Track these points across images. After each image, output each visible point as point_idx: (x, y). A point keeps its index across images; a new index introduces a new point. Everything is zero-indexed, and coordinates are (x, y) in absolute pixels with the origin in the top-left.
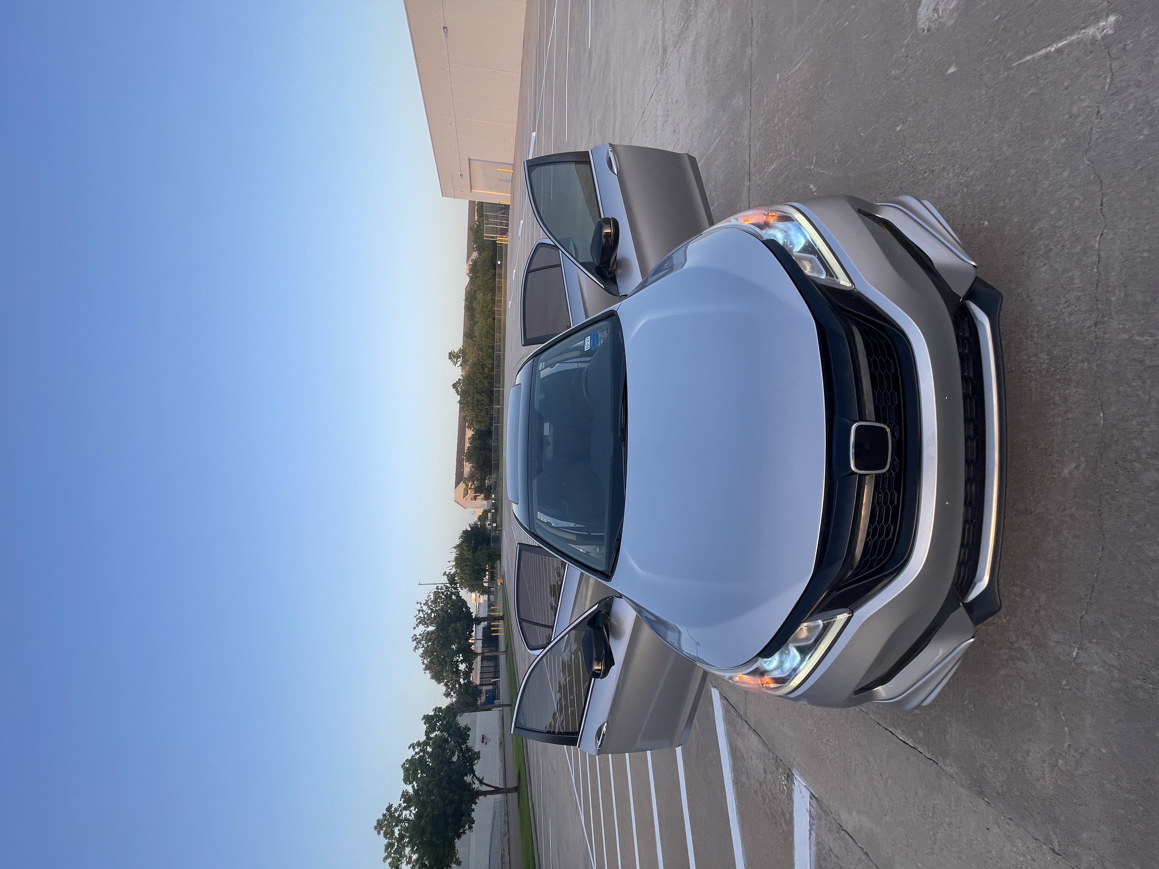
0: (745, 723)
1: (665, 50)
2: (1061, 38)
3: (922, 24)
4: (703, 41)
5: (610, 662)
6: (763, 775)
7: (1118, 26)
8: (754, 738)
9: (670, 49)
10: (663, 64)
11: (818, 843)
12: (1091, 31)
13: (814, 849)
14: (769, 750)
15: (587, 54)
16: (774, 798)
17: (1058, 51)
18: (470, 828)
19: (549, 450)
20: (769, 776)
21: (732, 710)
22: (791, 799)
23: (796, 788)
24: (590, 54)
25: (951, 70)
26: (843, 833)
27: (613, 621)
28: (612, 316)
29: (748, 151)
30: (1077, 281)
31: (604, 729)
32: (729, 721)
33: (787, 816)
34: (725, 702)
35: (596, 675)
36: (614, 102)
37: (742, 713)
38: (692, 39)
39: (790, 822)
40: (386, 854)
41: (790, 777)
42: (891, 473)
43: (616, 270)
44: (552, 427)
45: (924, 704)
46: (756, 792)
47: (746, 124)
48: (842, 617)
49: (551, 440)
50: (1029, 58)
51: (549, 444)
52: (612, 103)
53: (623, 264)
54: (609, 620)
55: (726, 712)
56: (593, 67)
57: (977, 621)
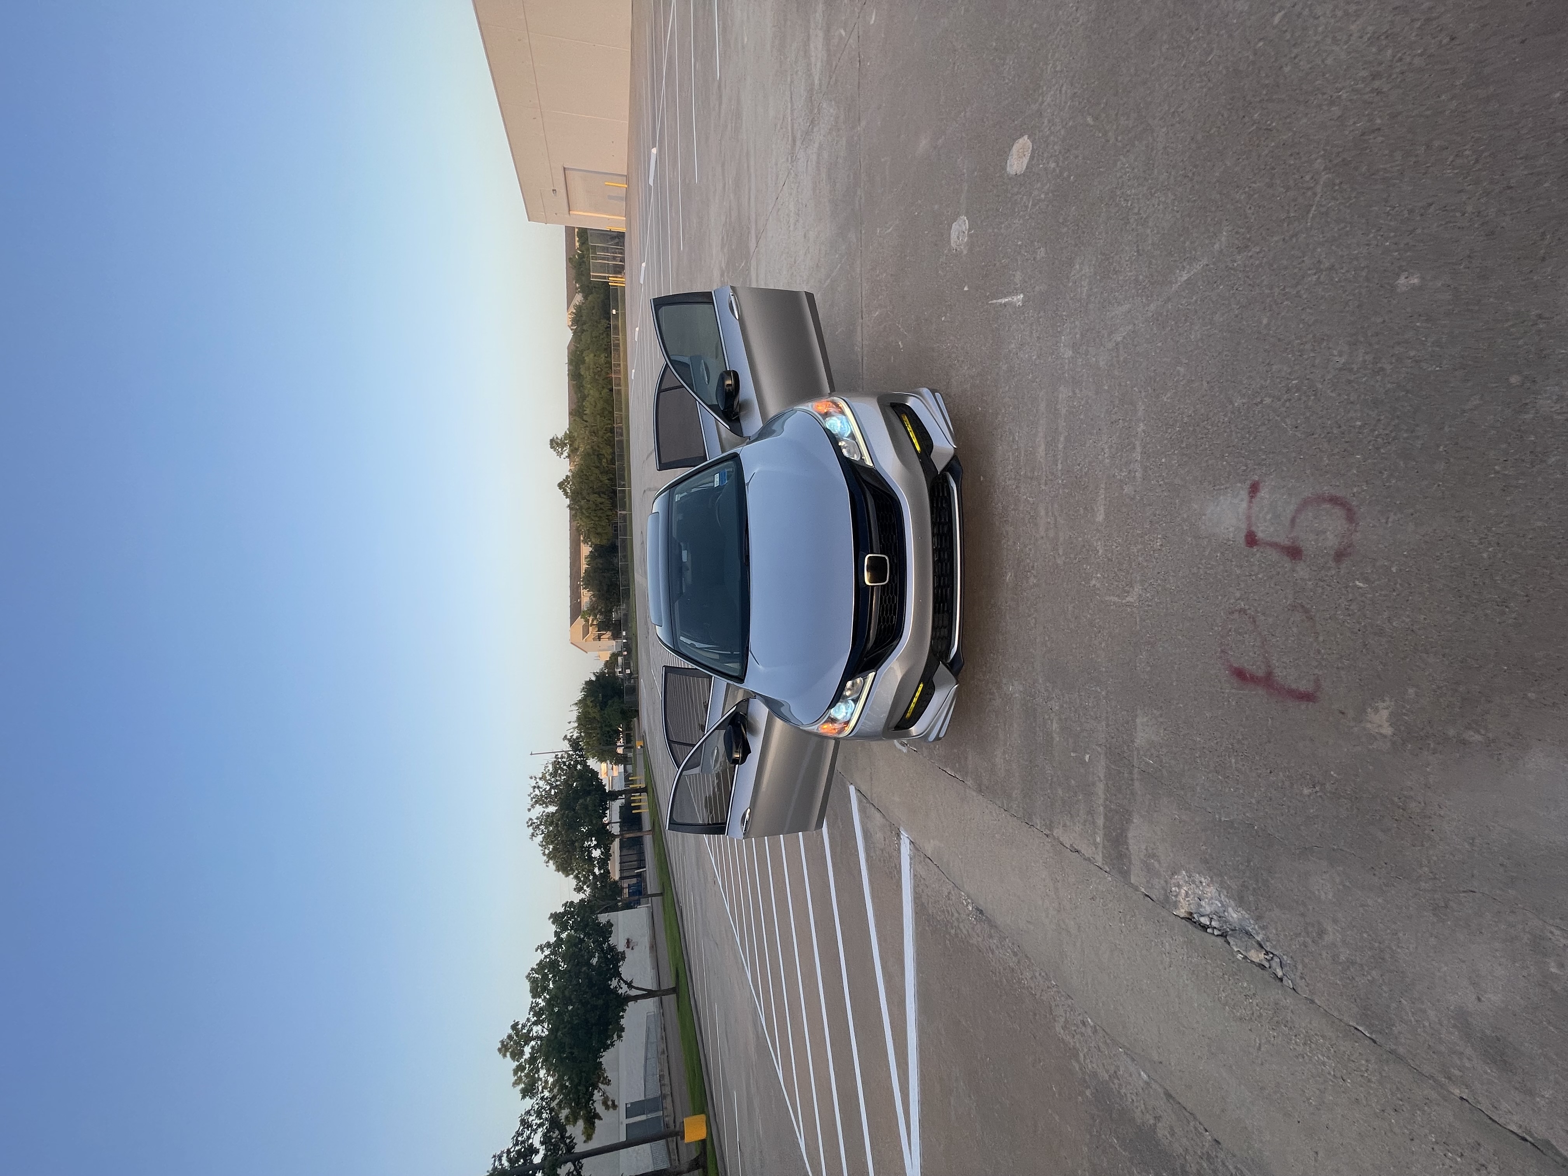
0: (871, 806)
1: (794, 141)
2: (1005, 297)
3: (953, 245)
4: (825, 155)
5: (746, 751)
6: (883, 842)
7: (1024, 301)
8: (878, 815)
9: (798, 143)
10: (793, 158)
11: (915, 875)
12: (1015, 299)
13: (912, 882)
14: (887, 820)
15: (716, 84)
16: (890, 857)
17: (1005, 305)
18: (620, 1037)
19: (688, 575)
20: (887, 841)
21: (863, 798)
22: (900, 853)
23: (902, 842)
24: (719, 87)
25: (966, 289)
26: (927, 859)
27: (749, 719)
28: (735, 457)
29: (860, 289)
30: (1011, 459)
31: (747, 816)
32: (862, 810)
33: (898, 867)
34: (859, 794)
35: (735, 762)
36: (748, 167)
37: (869, 798)
38: (816, 145)
39: (900, 872)
40: (516, 1078)
41: (898, 835)
42: (892, 585)
43: (740, 412)
44: (690, 556)
45: (941, 735)
46: (880, 860)
47: (858, 262)
48: (871, 675)
49: (689, 565)
50: (995, 301)
51: (688, 570)
52: (746, 165)
53: (745, 406)
54: (746, 719)
55: (860, 802)
56: (724, 106)
57: (956, 674)
